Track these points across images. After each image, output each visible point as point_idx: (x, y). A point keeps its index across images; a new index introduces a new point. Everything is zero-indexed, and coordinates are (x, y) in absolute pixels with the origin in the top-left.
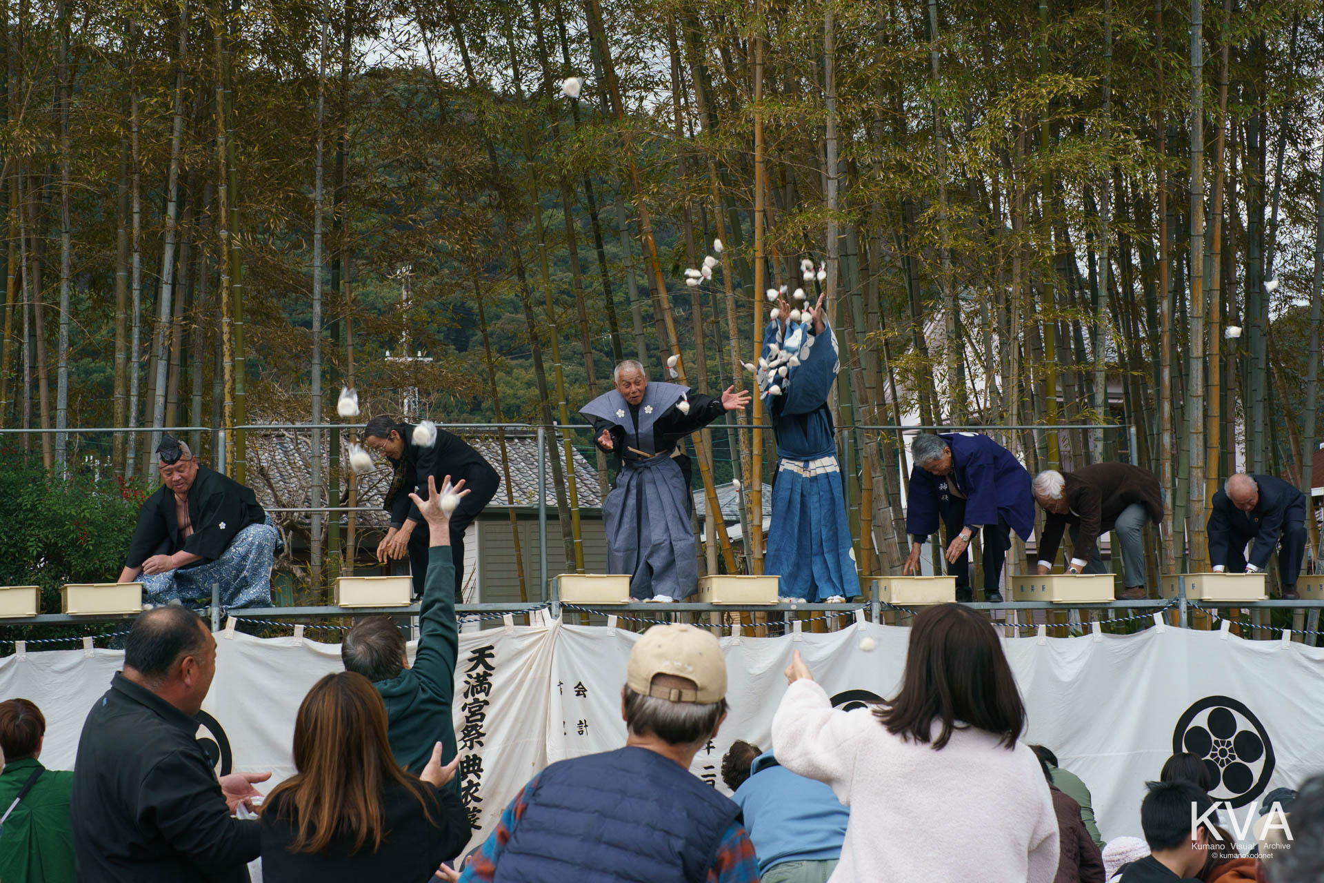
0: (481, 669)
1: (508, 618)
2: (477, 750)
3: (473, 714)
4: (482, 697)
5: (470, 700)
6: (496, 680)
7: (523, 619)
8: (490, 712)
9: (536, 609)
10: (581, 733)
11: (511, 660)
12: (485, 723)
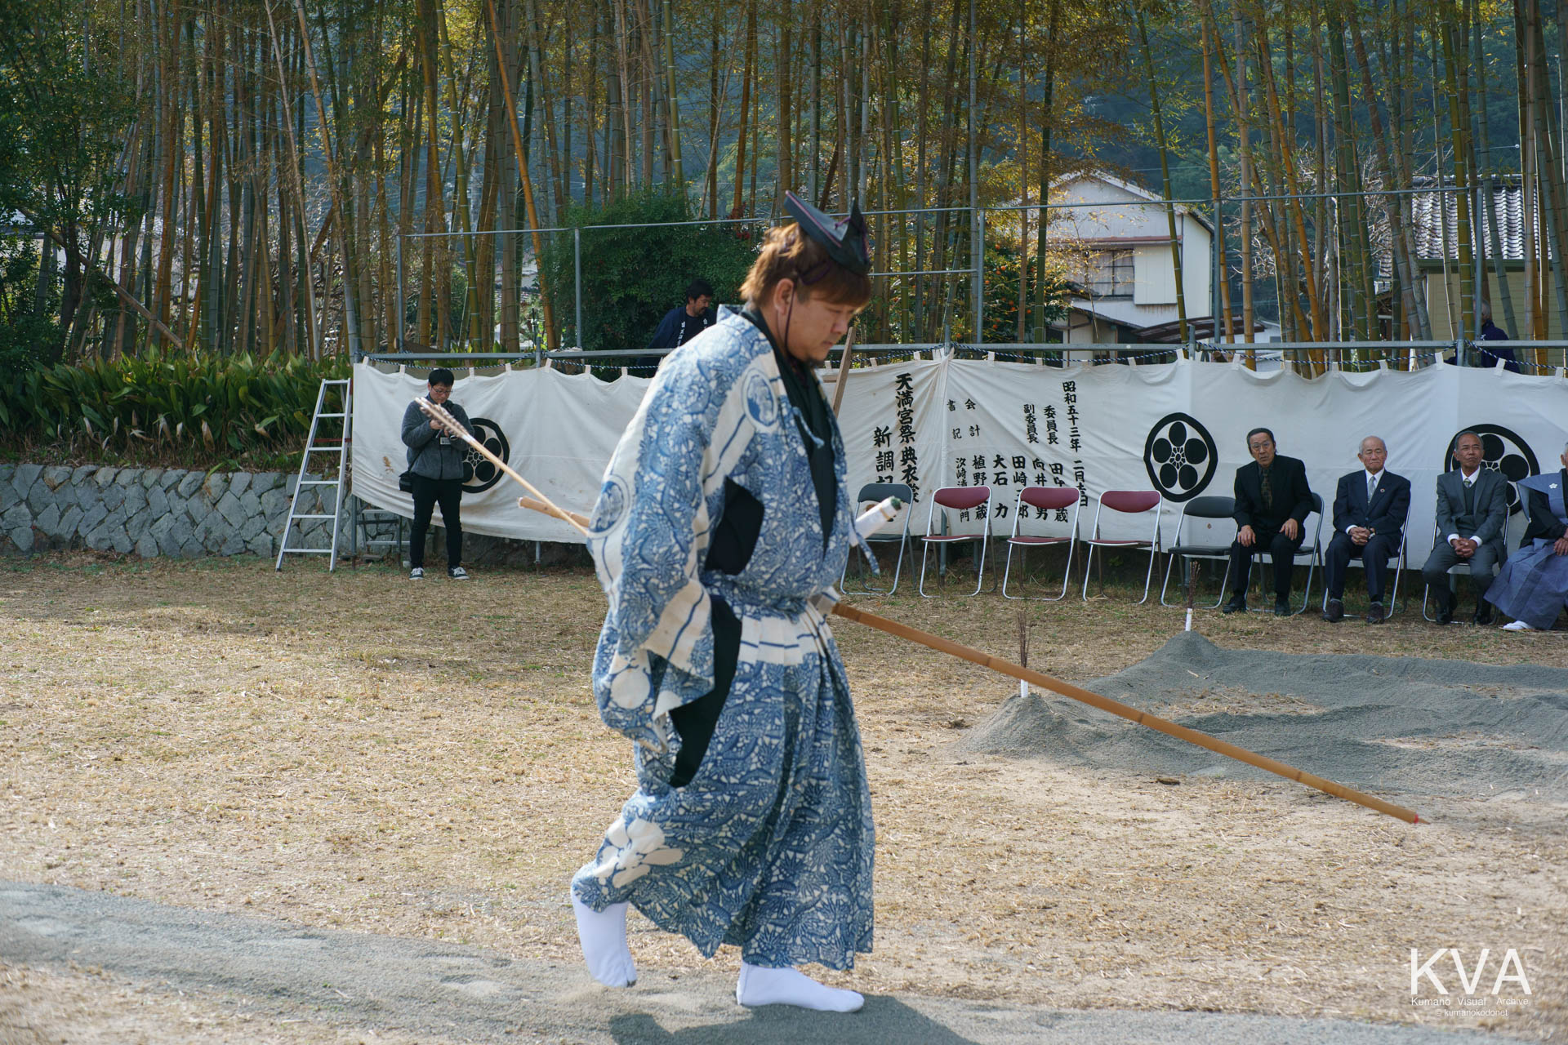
0: (904, 389)
1: (917, 355)
2: (911, 444)
3: (904, 418)
4: (907, 407)
5: (902, 409)
6: (916, 396)
7: (927, 355)
8: (915, 416)
9: (936, 348)
10: (973, 435)
11: (921, 383)
12: (913, 425)
